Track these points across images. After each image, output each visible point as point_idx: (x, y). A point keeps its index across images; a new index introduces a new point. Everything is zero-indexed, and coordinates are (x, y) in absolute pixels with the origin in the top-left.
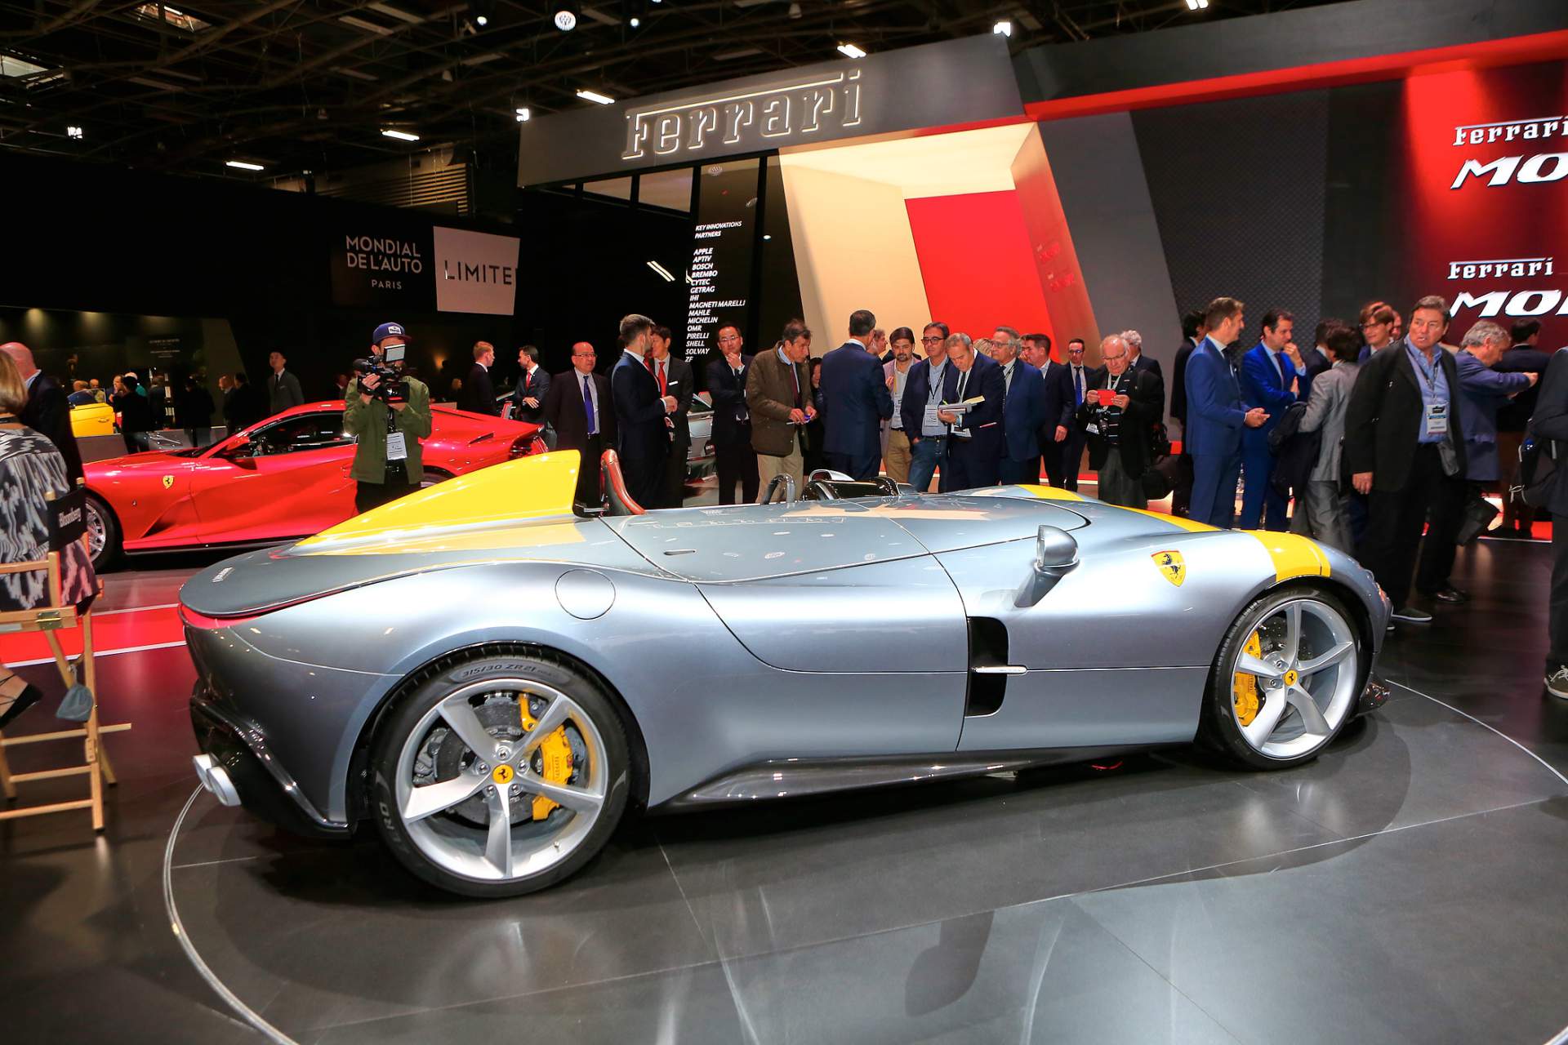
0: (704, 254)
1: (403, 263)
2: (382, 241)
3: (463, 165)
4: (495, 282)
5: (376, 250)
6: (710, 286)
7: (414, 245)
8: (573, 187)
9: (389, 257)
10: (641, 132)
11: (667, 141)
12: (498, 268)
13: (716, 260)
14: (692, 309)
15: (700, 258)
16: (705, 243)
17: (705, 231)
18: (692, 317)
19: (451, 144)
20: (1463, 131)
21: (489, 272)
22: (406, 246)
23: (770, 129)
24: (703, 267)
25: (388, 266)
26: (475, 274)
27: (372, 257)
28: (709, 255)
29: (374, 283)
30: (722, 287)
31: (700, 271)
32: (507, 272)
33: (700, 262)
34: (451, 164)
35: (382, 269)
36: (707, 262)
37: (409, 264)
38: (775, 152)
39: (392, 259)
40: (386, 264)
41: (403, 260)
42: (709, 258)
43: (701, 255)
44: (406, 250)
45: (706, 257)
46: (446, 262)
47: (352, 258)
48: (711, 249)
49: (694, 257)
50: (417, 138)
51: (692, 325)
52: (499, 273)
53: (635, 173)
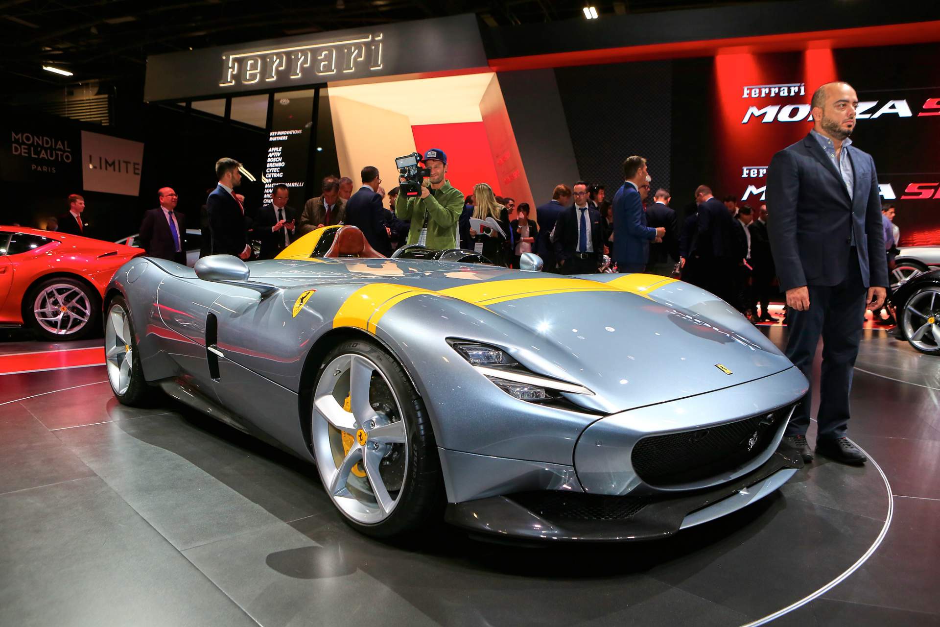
0: (276, 152)
1: (57, 155)
2: (41, 138)
3: (106, 96)
4: (127, 172)
5: (35, 144)
6: (280, 173)
7: (66, 143)
8: (184, 104)
9: (46, 149)
10: (233, 68)
11: (251, 75)
12: (129, 163)
13: (283, 155)
14: (267, 188)
15: (273, 154)
16: (277, 144)
17: (277, 136)
18: (266, 194)
19: (97, 80)
20: (748, 89)
21: (123, 165)
22: (60, 143)
23: (321, 69)
24: (275, 160)
25: (45, 156)
26: (112, 167)
27: (32, 148)
28: (279, 152)
29: (34, 167)
30: (288, 173)
31: (273, 162)
32: (136, 166)
33: (273, 157)
34: (97, 94)
35: (41, 157)
36: (278, 157)
37: (62, 155)
38: (325, 85)
39: (49, 151)
40: (43, 154)
41: (57, 152)
42: (279, 154)
43: (273, 152)
44: (60, 145)
45: (277, 153)
46: (91, 157)
47: (16, 147)
48: (281, 148)
49: (269, 153)
50: (71, 74)
51: (267, 198)
52: (131, 167)
53: (229, 96)
